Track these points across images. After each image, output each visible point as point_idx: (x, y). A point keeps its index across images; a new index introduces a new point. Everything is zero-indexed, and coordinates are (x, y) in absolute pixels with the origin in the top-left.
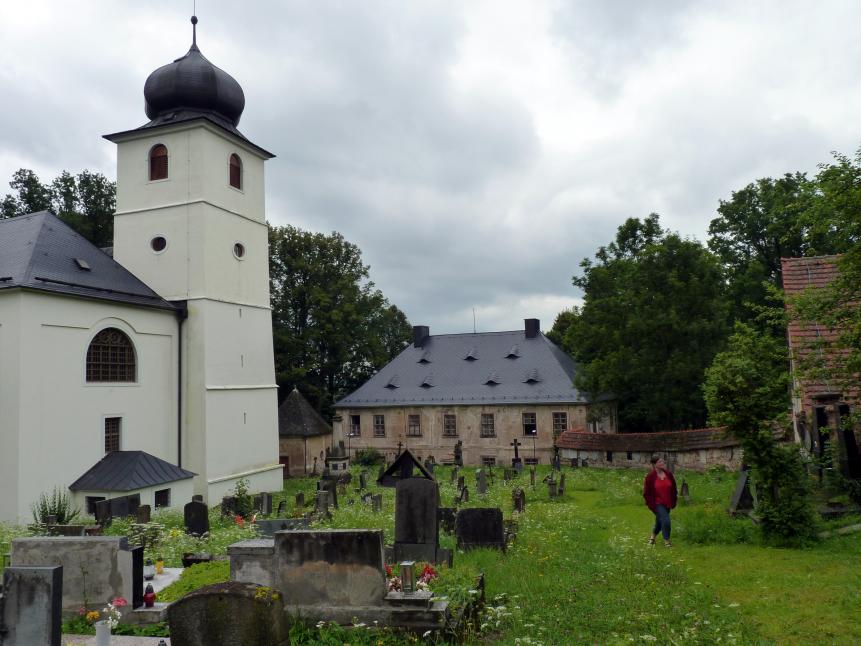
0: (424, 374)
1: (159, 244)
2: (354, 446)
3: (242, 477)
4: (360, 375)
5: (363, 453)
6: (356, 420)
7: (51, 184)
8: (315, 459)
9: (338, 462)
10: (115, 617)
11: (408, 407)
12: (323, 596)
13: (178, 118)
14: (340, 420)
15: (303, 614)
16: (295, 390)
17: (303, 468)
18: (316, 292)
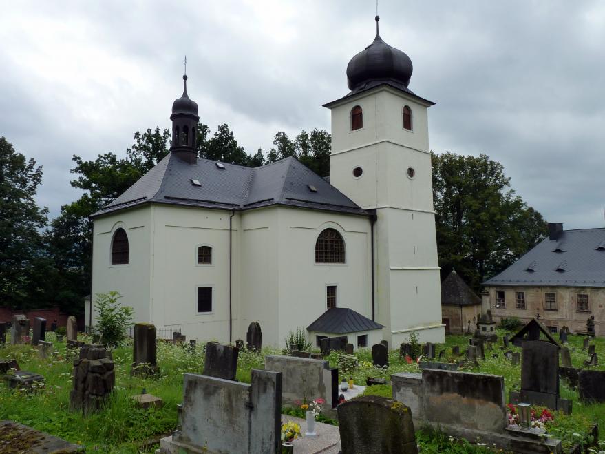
0: (559, 260)
1: (358, 172)
2: (500, 315)
3: (414, 331)
4: (504, 261)
5: (506, 320)
6: (501, 295)
7: (294, 139)
8: (469, 322)
9: (486, 326)
10: (317, 410)
11: (545, 287)
12: (457, 419)
13: (368, 87)
14: (487, 294)
15: (443, 430)
16: (454, 271)
17: (460, 328)
18: (468, 200)
